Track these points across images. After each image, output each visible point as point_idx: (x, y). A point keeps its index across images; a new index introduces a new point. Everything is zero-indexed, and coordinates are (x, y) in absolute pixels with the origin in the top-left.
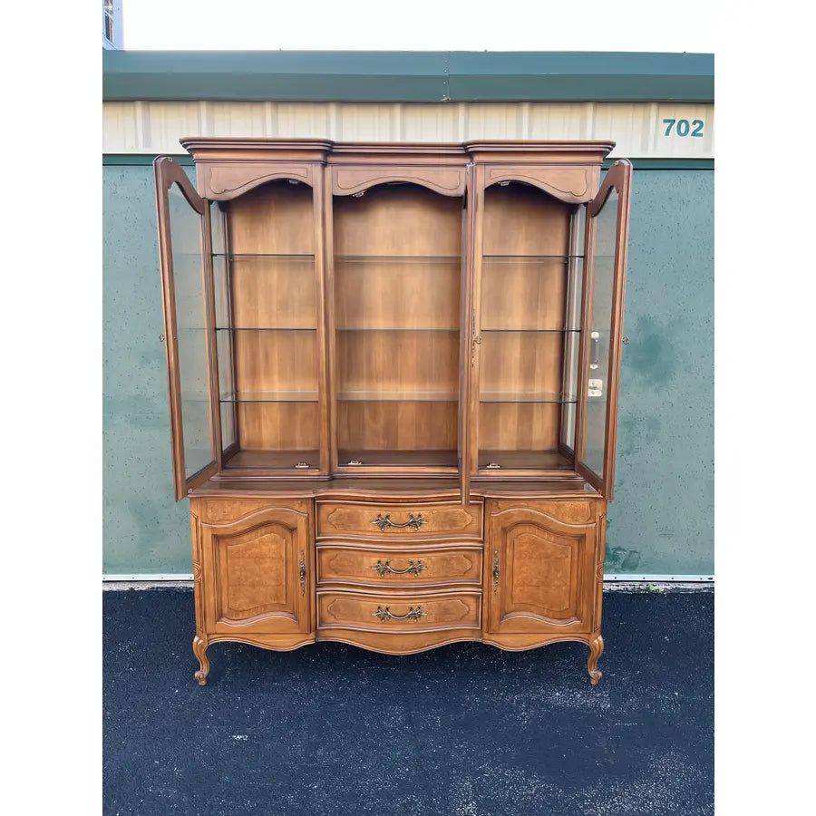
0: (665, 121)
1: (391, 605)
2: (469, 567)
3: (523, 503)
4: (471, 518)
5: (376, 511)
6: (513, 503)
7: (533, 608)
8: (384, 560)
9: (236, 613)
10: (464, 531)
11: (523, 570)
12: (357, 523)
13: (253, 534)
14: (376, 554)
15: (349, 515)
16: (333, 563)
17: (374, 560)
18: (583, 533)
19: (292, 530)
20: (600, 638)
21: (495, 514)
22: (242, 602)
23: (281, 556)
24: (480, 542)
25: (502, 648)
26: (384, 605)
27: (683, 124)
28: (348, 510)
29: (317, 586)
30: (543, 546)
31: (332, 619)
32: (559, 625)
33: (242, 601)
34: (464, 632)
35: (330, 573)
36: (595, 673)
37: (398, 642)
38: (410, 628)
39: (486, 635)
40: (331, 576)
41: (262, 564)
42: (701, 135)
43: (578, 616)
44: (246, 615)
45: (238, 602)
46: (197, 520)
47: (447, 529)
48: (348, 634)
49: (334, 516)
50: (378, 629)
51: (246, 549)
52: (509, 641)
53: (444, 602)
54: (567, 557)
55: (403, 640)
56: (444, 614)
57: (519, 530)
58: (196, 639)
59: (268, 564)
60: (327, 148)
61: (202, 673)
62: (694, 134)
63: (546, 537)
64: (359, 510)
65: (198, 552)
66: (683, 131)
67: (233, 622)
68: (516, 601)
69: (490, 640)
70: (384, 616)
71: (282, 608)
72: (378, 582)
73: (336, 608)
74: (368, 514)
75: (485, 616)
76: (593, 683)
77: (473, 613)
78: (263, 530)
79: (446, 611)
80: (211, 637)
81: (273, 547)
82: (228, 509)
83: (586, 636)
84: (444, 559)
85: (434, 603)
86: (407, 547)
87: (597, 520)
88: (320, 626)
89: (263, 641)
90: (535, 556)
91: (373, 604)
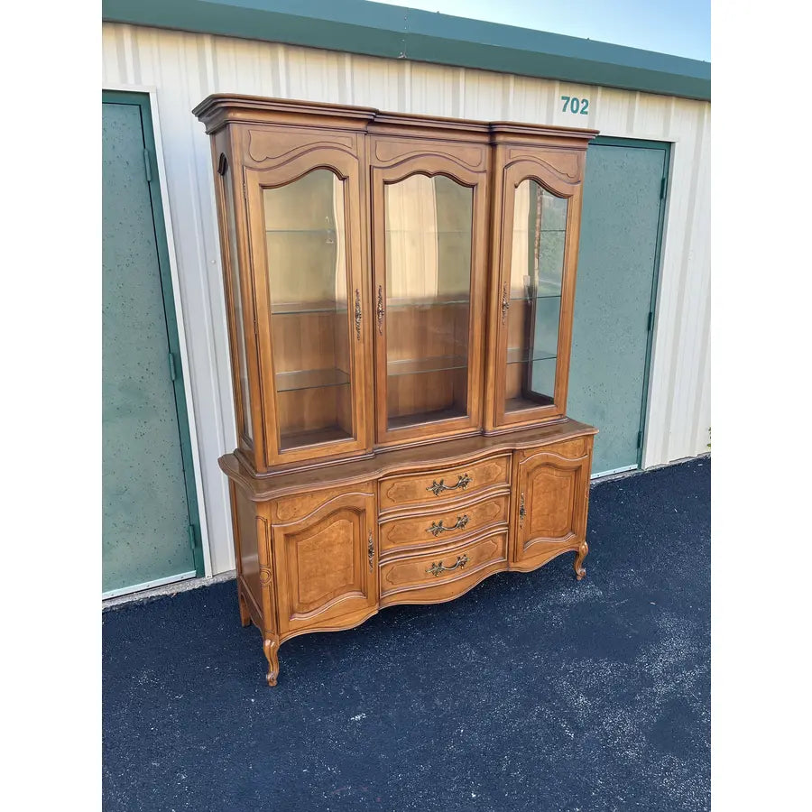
0: (563, 98)
1: (443, 559)
2: (498, 511)
3: (541, 449)
4: (500, 469)
5: (431, 479)
6: (535, 451)
7: (545, 533)
8: (437, 522)
9: (306, 607)
10: (495, 481)
11: (539, 504)
12: (414, 492)
13: (322, 525)
14: (429, 518)
15: (407, 487)
16: (392, 534)
17: (429, 523)
18: (579, 465)
19: (359, 512)
20: (586, 544)
21: (523, 462)
22: (313, 594)
23: (349, 540)
24: (508, 488)
26: (437, 561)
27: (575, 102)
28: (405, 483)
29: (380, 559)
30: (552, 481)
31: (390, 586)
32: (562, 541)
33: (313, 592)
34: (494, 567)
35: (388, 544)
36: (580, 571)
37: (448, 590)
38: (459, 574)
39: (512, 564)
40: (389, 547)
41: (330, 551)
42: (586, 113)
43: (572, 530)
44: (316, 605)
45: (309, 595)
46: (266, 523)
47: (484, 483)
48: (406, 596)
49: (392, 491)
50: (432, 583)
51: (316, 542)
52: (528, 564)
53: (480, 546)
54: (568, 486)
55: (453, 587)
56: (480, 556)
57: (537, 471)
58: (267, 643)
59: (337, 550)
60: (372, 117)
61: (272, 675)
62: (582, 112)
63: (555, 473)
64: (416, 480)
65: (268, 556)
66: (575, 109)
67: (305, 616)
68: (534, 530)
69: (514, 567)
70: (438, 570)
71: (349, 588)
72: (432, 541)
73: (394, 576)
74: (423, 483)
75: (512, 549)
76: (579, 578)
77: (500, 549)
78: (332, 519)
79: (481, 554)
80: (283, 636)
81: (342, 532)
82: (298, 506)
83: (577, 545)
84: (481, 510)
85: (474, 548)
86: (456, 506)
88: (382, 594)
89: (333, 625)
90: (547, 491)
91: (428, 563)
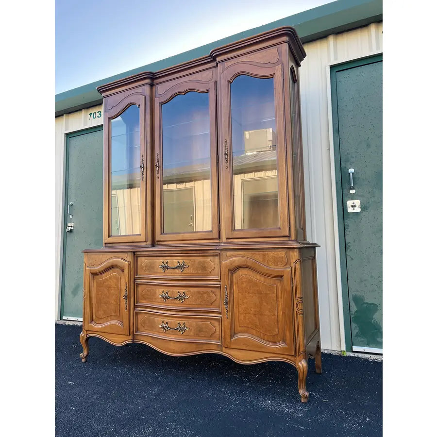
1: (169, 320)
2: (215, 299)
3: (242, 253)
4: (214, 265)
5: (161, 260)
6: (236, 253)
7: (254, 332)
8: (165, 290)
9: (98, 320)
10: (210, 274)
11: (245, 302)
12: (154, 268)
13: (107, 273)
14: (161, 287)
16: (144, 293)
17: (161, 291)
20: (303, 362)
21: (226, 261)
22: (101, 313)
23: (118, 287)
24: (218, 281)
25: (235, 360)
26: (166, 320)
28: (150, 261)
29: (135, 307)
30: (256, 284)
31: (143, 329)
32: (272, 346)
34: (213, 347)
35: (143, 299)
36: (303, 393)
37: (172, 346)
39: (224, 349)
40: (143, 301)
41: (110, 291)
43: (283, 340)
44: (102, 321)
45: (99, 313)
46: (85, 265)
47: (200, 272)
48: (149, 340)
49: (144, 264)
50: (162, 336)
51: (104, 282)
52: (238, 355)
53: (200, 322)
54: (274, 293)
55: (175, 345)
56: (199, 331)
57: (240, 272)
59: (112, 291)
60: (150, 76)
63: (258, 277)
64: (154, 260)
65: (85, 283)
67: (97, 325)
68: (242, 325)
69: (226, 353)
70: (165, 328)
71: (117, 318)
72: (163, 305)
73: (144, 322)
74: (158, 262)
76: (303, 400)
77: (218, 333)
78: (111, 271)
79: (200, 329)
80: (88, 333)
81: (115, 281)
82: (97, 259)
83: (293, 358)
84: (199, 292)
85: (194, 323)
86: (176, 282)
87: (292, 265)
88: (136, 332)
89: (109, 338)
90: (251, 291)
91: (160, 320)
